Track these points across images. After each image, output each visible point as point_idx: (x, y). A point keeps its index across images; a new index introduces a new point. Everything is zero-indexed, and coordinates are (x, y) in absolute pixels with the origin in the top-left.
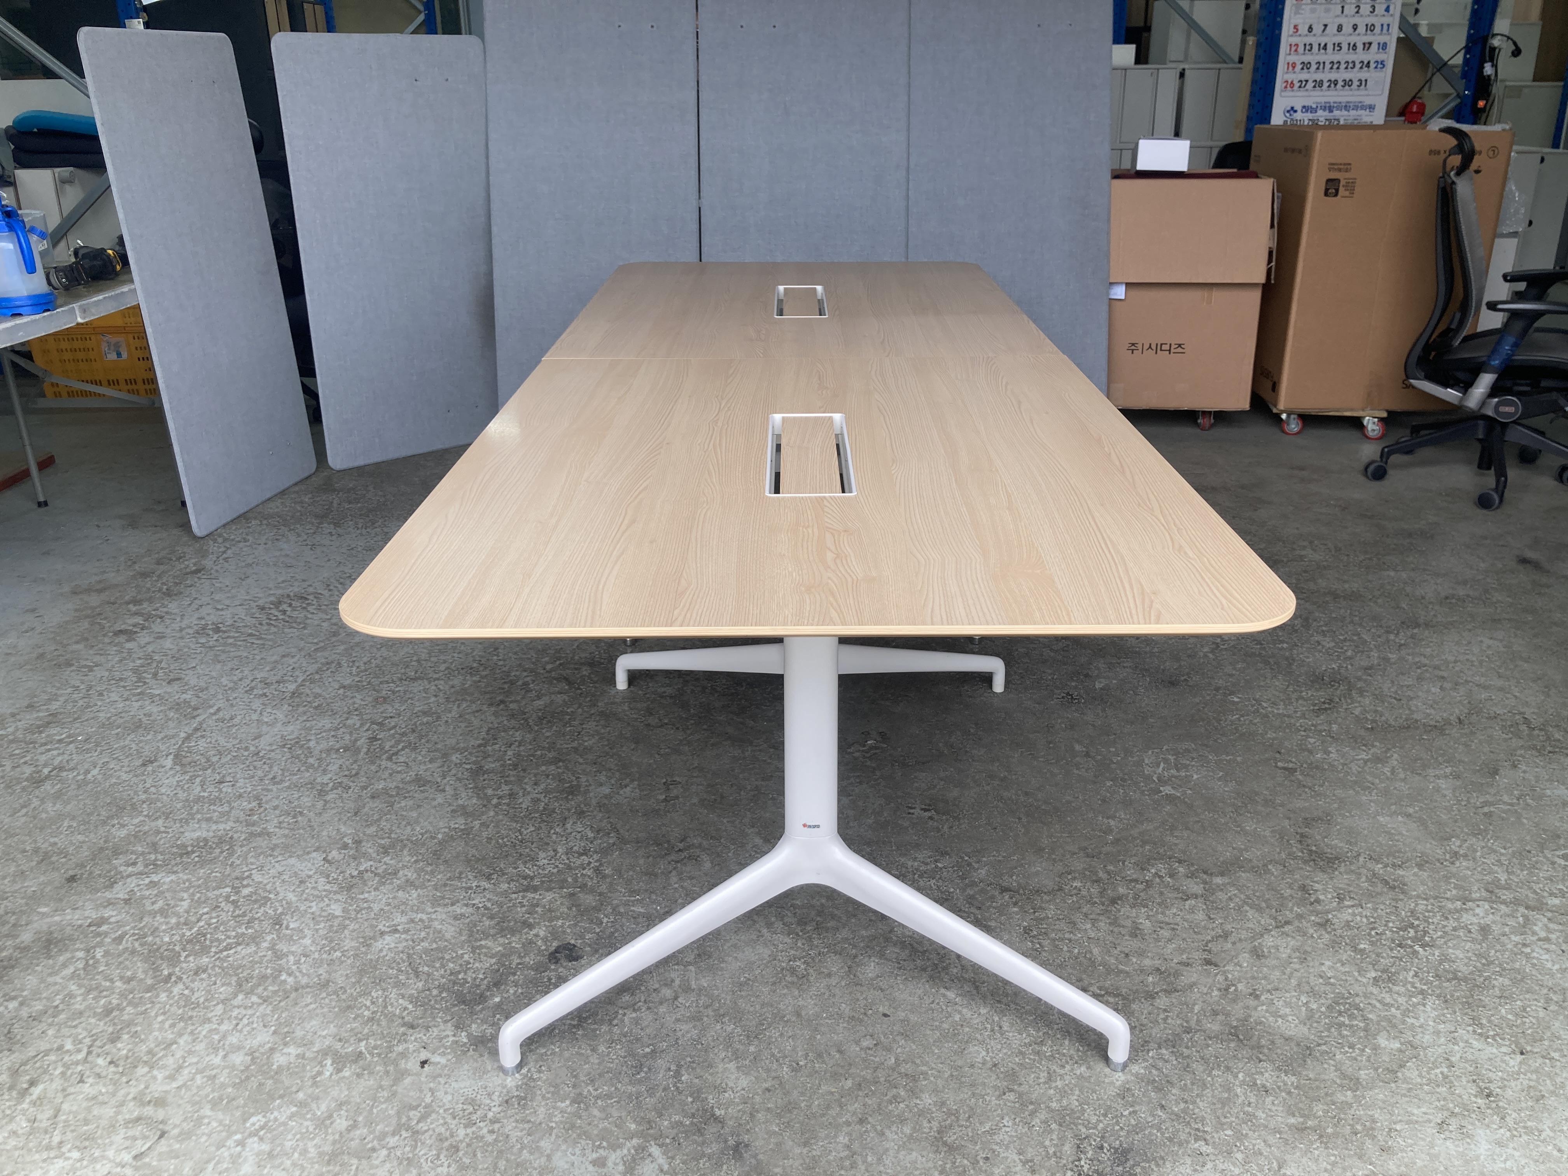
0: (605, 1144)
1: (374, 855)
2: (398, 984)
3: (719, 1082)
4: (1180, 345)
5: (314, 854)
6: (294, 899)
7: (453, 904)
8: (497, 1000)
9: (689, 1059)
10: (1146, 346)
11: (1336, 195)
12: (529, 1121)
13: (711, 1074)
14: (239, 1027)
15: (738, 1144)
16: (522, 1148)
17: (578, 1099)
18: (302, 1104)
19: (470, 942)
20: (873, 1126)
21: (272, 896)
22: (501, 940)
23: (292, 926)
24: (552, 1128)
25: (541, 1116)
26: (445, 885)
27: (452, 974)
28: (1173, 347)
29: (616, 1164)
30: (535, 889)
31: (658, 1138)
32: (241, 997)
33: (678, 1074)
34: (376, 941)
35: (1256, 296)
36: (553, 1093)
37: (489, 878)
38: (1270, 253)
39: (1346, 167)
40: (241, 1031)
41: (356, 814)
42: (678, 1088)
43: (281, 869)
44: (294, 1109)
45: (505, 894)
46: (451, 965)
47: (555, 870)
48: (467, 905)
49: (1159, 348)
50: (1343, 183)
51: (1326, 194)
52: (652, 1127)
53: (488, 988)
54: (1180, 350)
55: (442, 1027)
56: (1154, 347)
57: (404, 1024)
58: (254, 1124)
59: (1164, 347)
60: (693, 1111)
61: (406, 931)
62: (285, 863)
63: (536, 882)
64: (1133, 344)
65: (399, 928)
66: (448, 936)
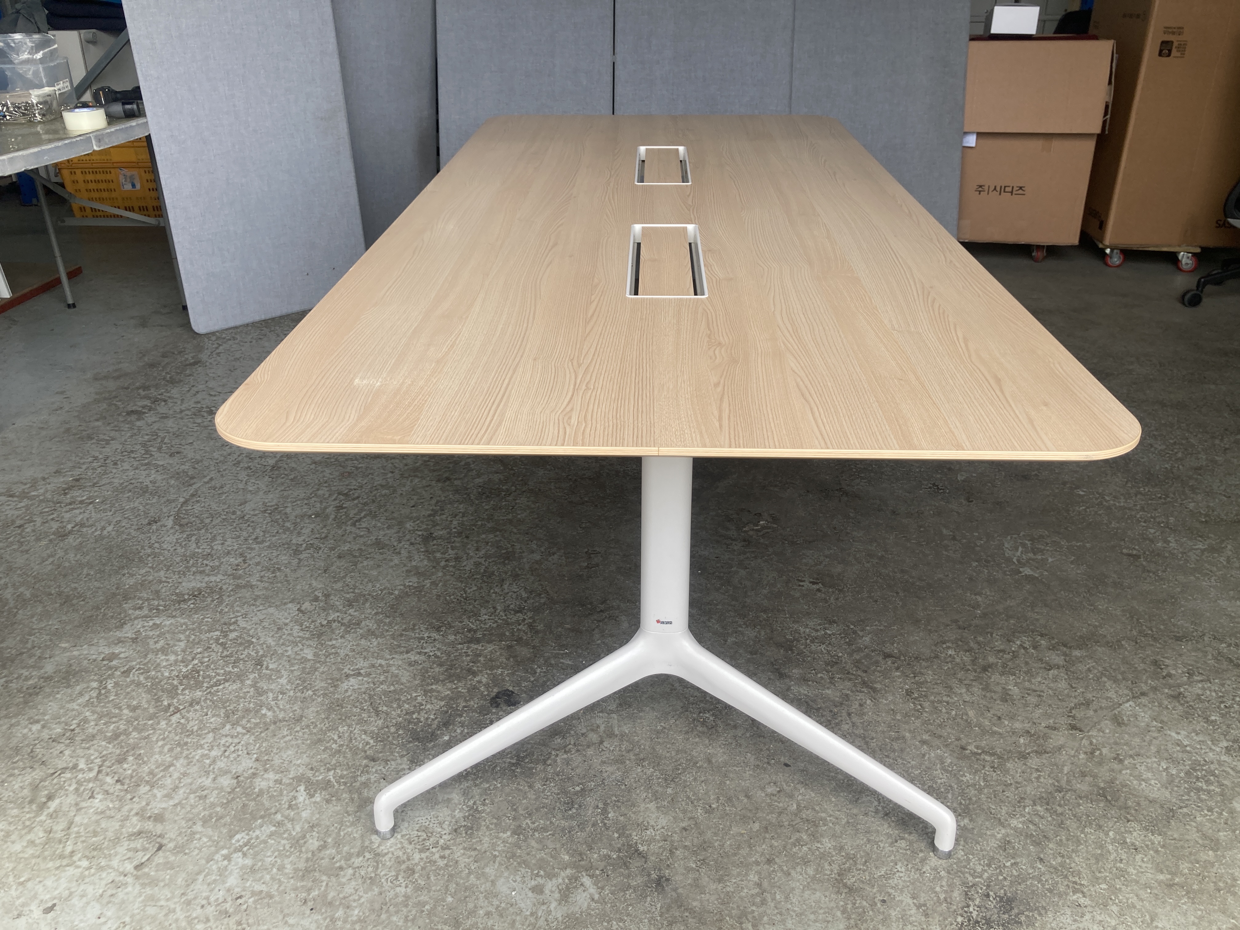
0: (542, 873)
1: (341, 607)
2: (361, 721)
3: (641, 820)
4: (1021, 188)
5: (290, 605)
6: (273, 643)
7: (407, 652)
8: (446, 738)
9: (614, 798)
10: (992, 188)
11: (1169, 55)
12: (475, 849)
13: (634, 813)
14: (227, 754)
15: (660, 878)
16: (470, 873)
17: (518, 831)
18: (279, 824)
19: (422, 686)
20: (780, 866)
21: (254, 640)
22: (449, 685)
23: (271, 666)
24: (495, 856)
25: (486, 845)
26: (401, 635)
27: (407, 713)
28: (1015, 189)
29: (552, 892)
30: (478, 641)
31: (589, 869)
32: (228, 727)
33: (605, 812)
34: (342, 683)
35: (1090, 146)
36: (496, 824)
37: (438, 629)
38: (1107, 107)
39: (1179, 30)
40: (228, 757)
41: (325, 571)
42: (605, 824)
43: (262, 617)
44: (273, 828)
45: (453, 644)
46: (407, 706)
47: (495, 625)
48: (420, 653)
49: (1003, 189)
50: (1175, 44)
51: (1160, 54)
52: (583, 859)
53: (439, 728)
54: (1020, 192)
55: (399, 761)
56: (998, 189)
57: (367, 757)
58: (238, 841)
59: (1007, 189)
60: (619, 846)
61: (368, 675)
62: (264, 612)
63: (479, 635)
64: (981, 186)
65: (362, 671)
66: (404, 680)
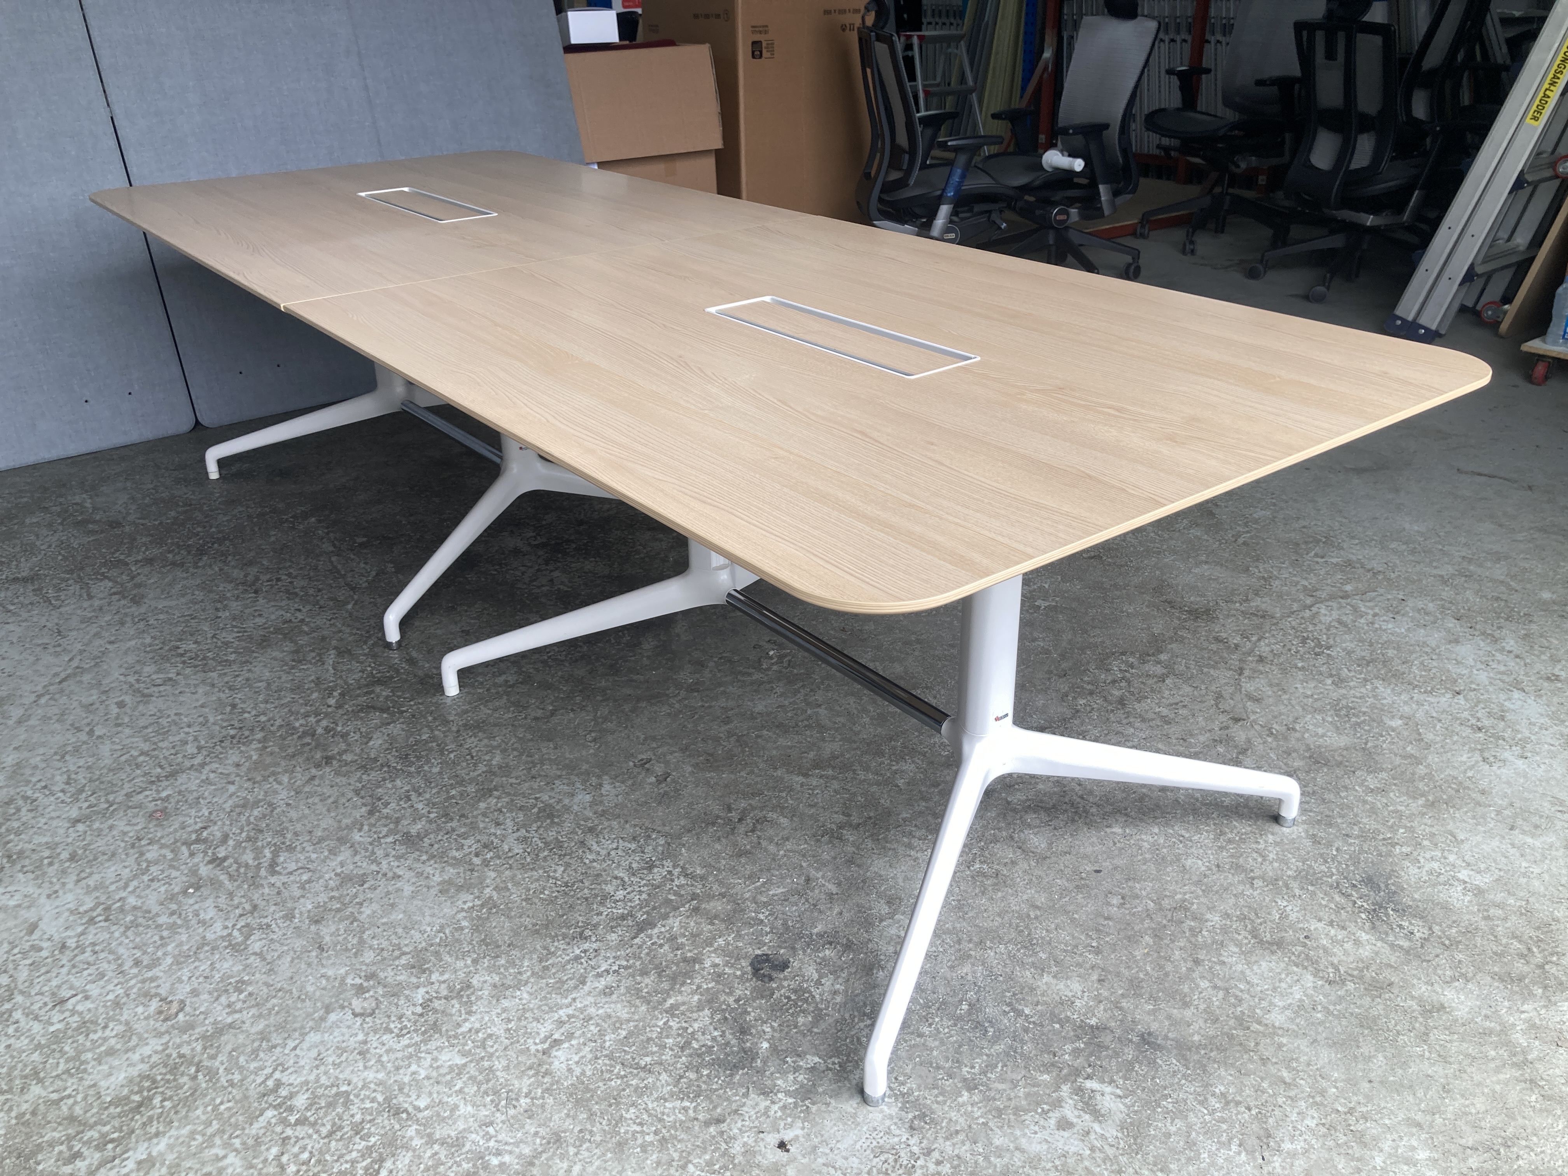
0: (1046, 1107)
1: (414, 980)
2: (640, 1092)
3: (1057, 998)
5: (333, 1017)
7: (584, 983)
8: (765, 1045)
9: (1008, 994)
11: (761, 56)
13: (1043, 995)
17: (971, 1086)
19: (655, 1008)
20: (1209, 961)
22: (686, 989)
23: (422, 1104)
24: (985, 1124)
26: (546, 968)
27: (682, 1049)
29: (1079, 1117)
30: (649, 924)
34: (550, 1064)
35: (710, 163)
37: (582, 937)
39: (764, 29)
43: (314, 1053)
45: (622, 944)
47: (644, 896)
50: (764, 45)
51: (753, 57)
53: (742, 1041)
55: (749, 1103)
57: (707, 1124)
61: (570, 1036)
63: (641, 917)
